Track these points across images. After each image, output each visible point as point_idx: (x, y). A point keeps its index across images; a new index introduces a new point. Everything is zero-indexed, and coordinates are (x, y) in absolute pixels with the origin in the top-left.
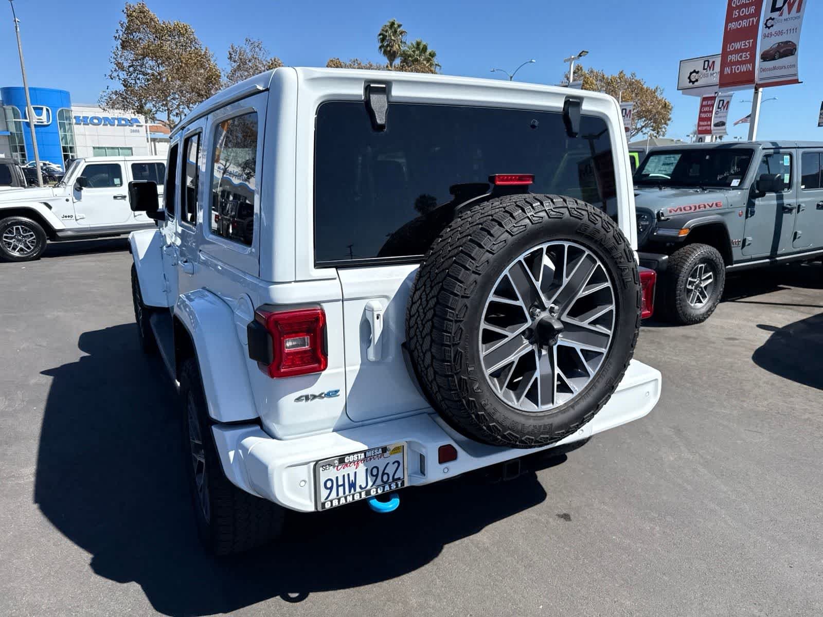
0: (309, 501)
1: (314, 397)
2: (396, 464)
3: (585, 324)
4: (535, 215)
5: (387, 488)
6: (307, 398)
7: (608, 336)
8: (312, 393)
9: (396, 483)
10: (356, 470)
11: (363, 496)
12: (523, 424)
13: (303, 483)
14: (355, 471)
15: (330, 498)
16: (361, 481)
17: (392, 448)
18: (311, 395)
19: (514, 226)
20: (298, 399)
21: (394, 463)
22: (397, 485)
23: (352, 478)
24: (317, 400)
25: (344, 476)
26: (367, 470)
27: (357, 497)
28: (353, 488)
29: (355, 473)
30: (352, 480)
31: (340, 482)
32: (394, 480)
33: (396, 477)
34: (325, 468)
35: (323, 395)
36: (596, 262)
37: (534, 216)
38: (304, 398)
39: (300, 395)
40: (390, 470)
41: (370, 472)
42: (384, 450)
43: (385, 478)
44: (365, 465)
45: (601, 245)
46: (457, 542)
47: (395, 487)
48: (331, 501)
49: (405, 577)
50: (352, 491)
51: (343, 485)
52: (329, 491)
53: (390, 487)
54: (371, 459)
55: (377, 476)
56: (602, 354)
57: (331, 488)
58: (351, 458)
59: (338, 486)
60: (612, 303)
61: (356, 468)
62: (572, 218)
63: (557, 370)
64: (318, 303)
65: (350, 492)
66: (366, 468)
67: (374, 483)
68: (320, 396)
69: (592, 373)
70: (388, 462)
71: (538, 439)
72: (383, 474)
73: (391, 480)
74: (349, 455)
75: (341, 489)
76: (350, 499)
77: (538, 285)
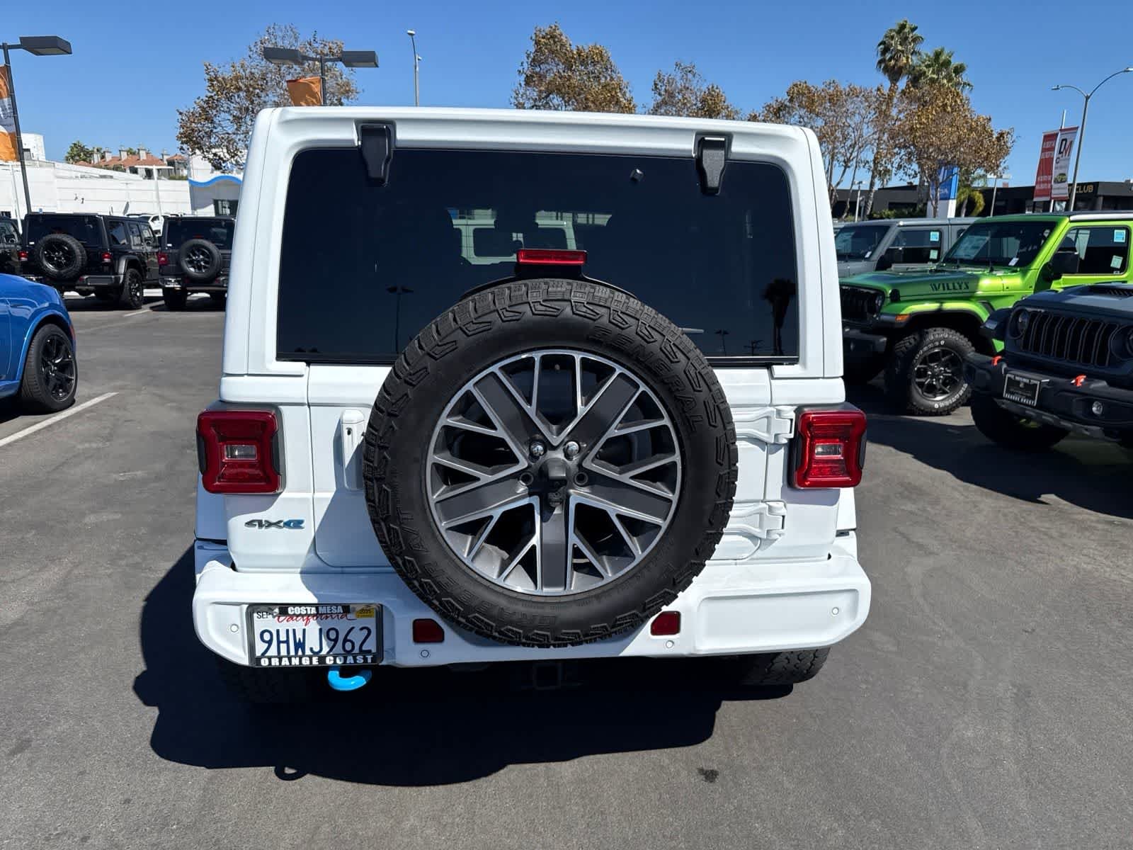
0: (242, 650)
1: (270, 524)
2: (365, 632)
3: (626, 478)
4: (508, 309)
5: (350, 660)
6: (260, 524)
7: (670, 501)
8: (267, 519)
9: (364, 656)
10: (306, 627)
11: (315, 661)
12: (502, 609)
13: (234, 628)
14: (304, 627)
15: (267, 654)
16: (312, 642)
17: (358, 608)
18: (266, 521)
19: (472, 322)
20: (250, 524)
21: (362, 629)
22: (365, 659)
23: (299, 636)
24: (273, 529)
25: (288, 631)
26: (321, 630)
27: (306, 662)
28: (300, 650)
29: (304, 630)
30: (300, 639)
31: (283, 638)
32: (361, 652)
33: (364, 648)
34: (261, 614)
35: (282, 524)
36: (637, 387)
37: (507, 311)
38: (257, 524)
39: (251, 519)
40: (357, 637)
41: (325, 633)
42: (346, 609)
43: (348, 646)
44: (318, 623)
45: (637, 360)
46: (527, 766)
47: (362, 661)
48: (270, 658)
50: (300, 653)
51: (287, 642)
52: (267, 645)
53: (355, 659)
54: (327, 617)
55: (336, 640)
56: (658, 527)
57: (270, 643)
58: (297, 610)
59: (279, 642)
60: (674, 452)
61: (306, 625)
62: (574, 316)
63: (574, 540)
64: (274, 406)
65: (296, 651)
66: (319, 627)
67: (331, 650)
68: (277, 524)
69: (639, 554)
70: (351, 626)
71: (530, 634)
72: (345, 640)
73: (356, 650)
74: (294, 605)
75: (283, 647)
76: (295, 662)
77: (531, 410)
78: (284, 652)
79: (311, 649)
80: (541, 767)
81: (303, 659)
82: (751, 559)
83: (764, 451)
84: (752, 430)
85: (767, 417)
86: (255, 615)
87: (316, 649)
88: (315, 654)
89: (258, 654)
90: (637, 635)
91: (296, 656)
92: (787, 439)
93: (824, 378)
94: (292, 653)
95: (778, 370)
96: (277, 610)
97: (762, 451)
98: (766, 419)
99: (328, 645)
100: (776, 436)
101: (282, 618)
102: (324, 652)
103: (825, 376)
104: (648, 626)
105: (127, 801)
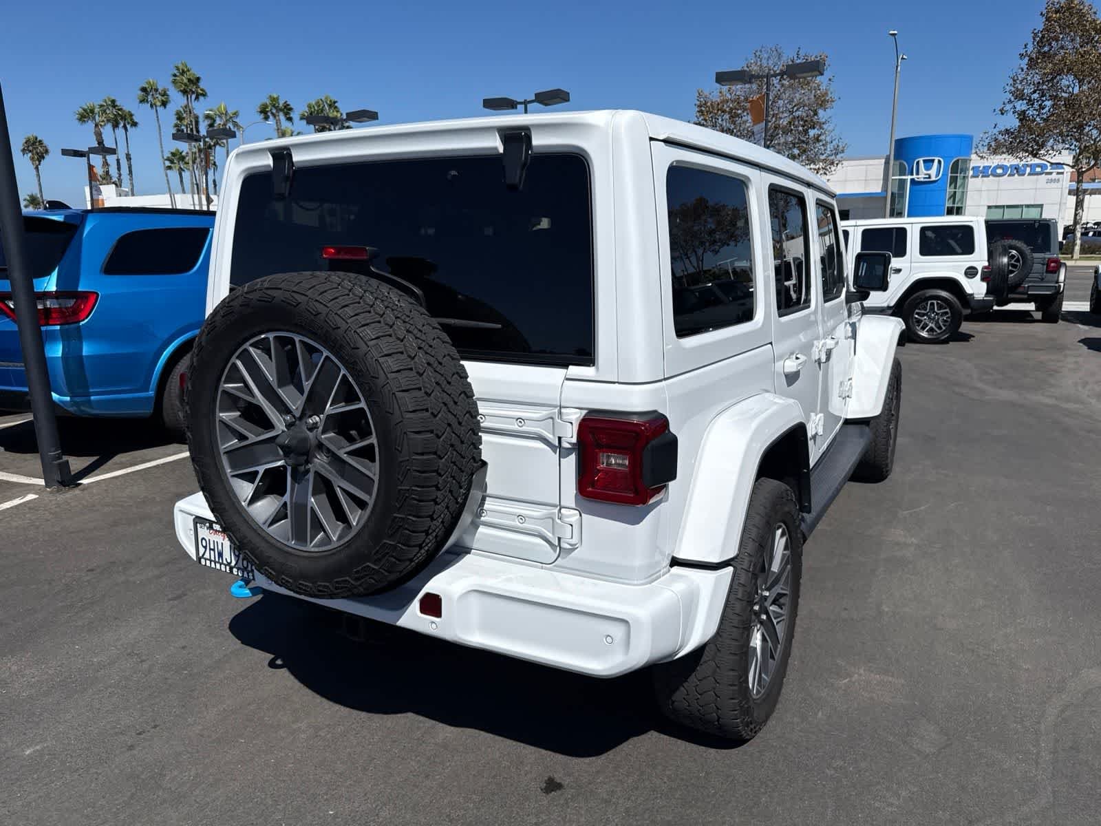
23: (220, 547)
29: (222, 544)
31: (212, 547)
49: (337, 707)
51: (214, 550)
59: (210, 549)
75: (212, 552)
78: (213, 558)
79: (226, 559)
80: (429, 723)
81: (222, 566)
82: (555, 566)
83: (556, 453)
84: (539, 429)
85: (552, 418)
86: (198, 525)
87: (229, 561)
88: (229, 564)
89: (201, 555)
90: (407, 609)
91: (219, 562)
92: (570, 443)
93: (618, 383)
94: (217, 560)
95: (574, 370)
96: (208, 525)
97: (553, 454)
98: (551, 420)
99: (235, 559)
100: (560, 438)
101: (211, 531)
102: (233, 564)
103: (620, 381)
104: (416, 604)
105: (184, 648)
